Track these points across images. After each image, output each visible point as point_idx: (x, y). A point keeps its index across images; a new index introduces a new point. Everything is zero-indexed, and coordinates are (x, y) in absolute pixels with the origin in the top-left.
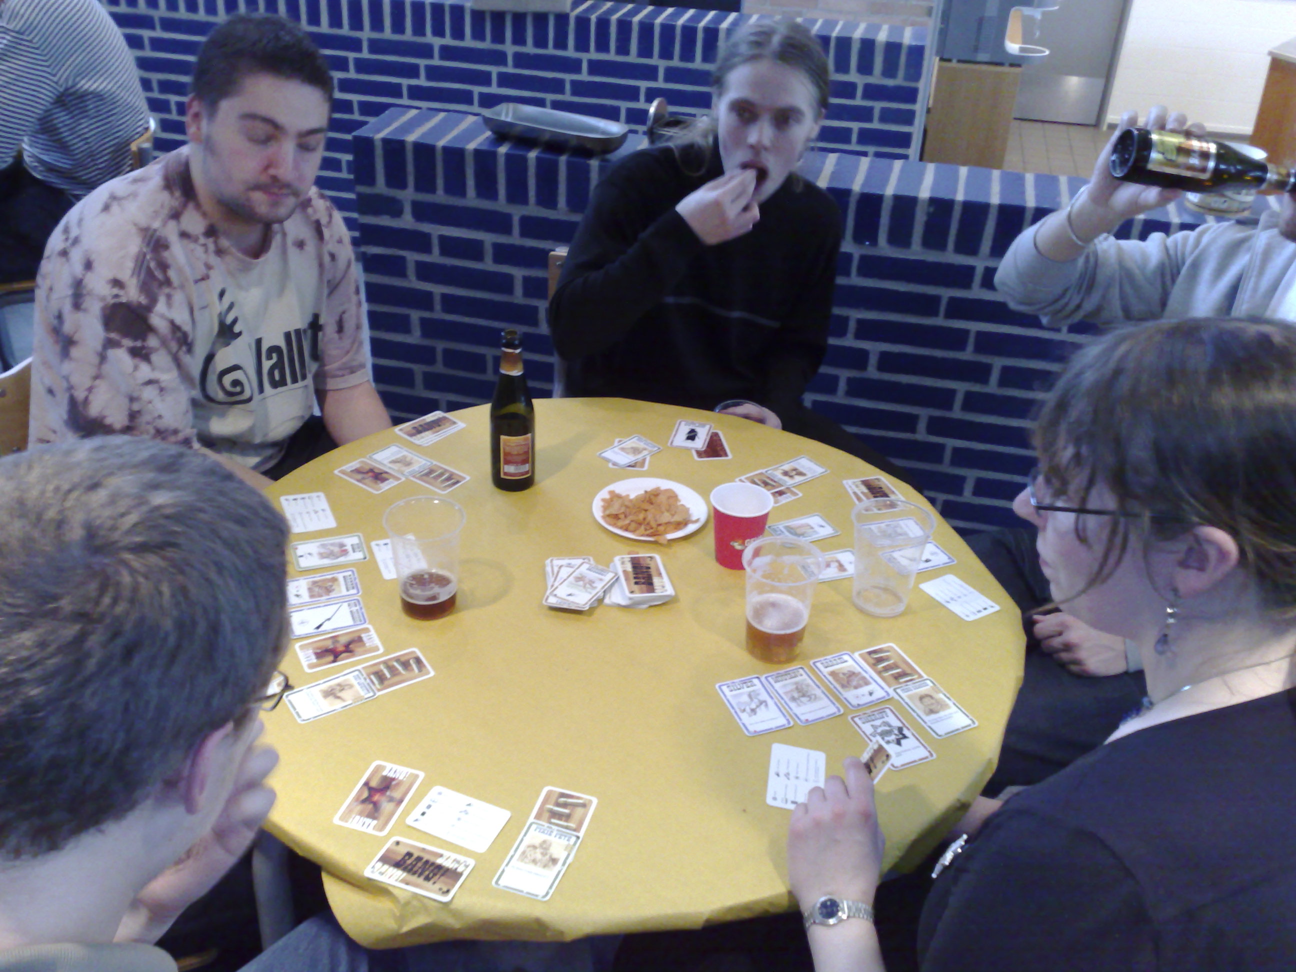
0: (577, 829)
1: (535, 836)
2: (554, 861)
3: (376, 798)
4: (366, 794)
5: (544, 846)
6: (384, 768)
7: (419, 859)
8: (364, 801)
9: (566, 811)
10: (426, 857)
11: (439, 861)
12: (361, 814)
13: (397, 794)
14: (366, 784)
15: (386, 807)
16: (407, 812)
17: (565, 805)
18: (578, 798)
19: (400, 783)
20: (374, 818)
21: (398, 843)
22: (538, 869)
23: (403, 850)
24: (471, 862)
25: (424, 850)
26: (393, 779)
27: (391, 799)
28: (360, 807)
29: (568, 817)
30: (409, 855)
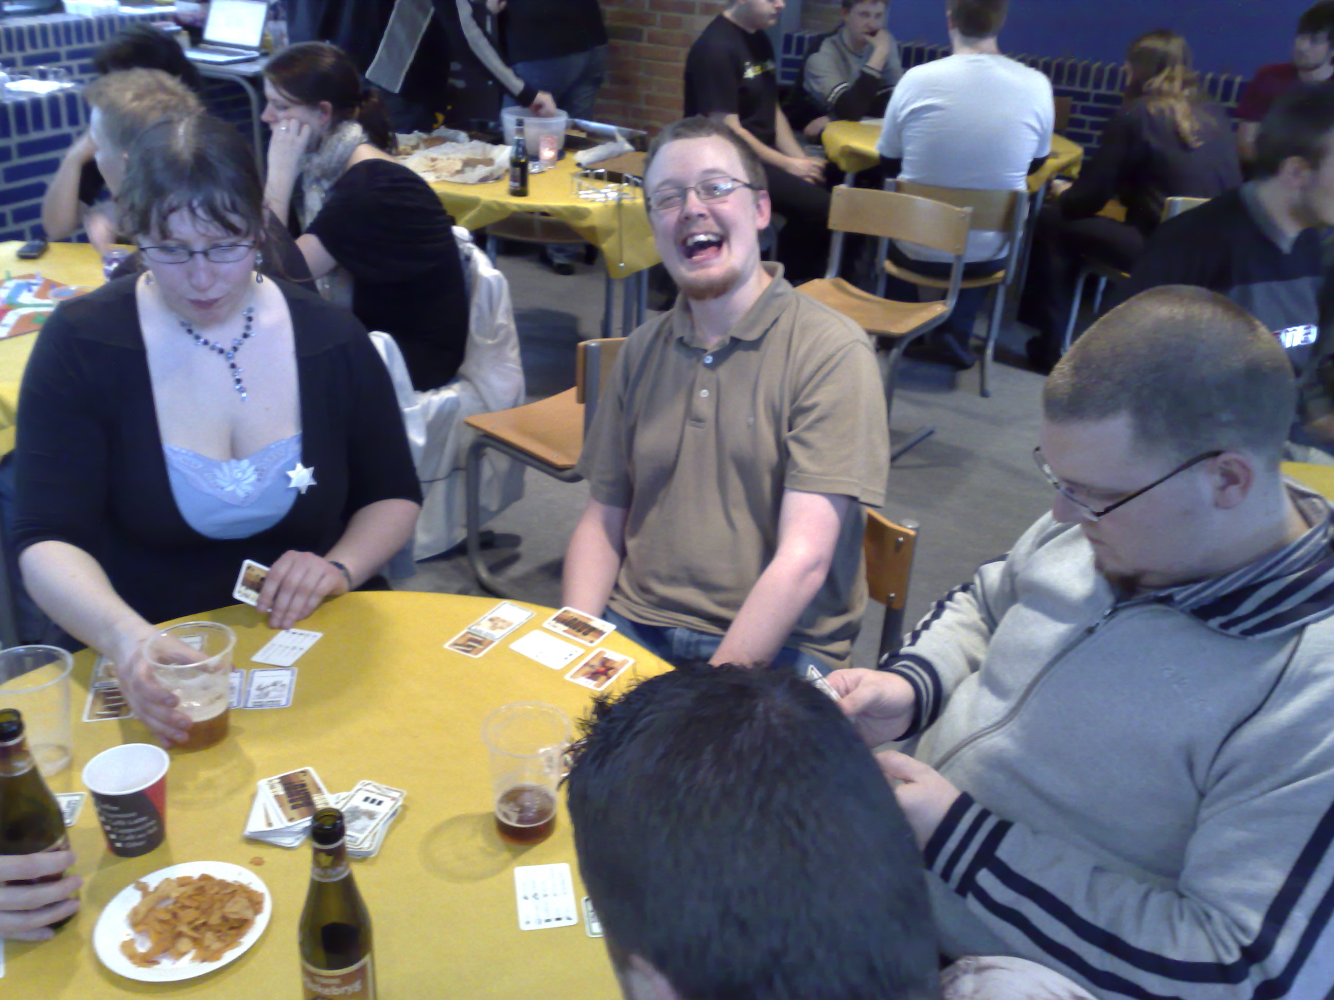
0: (468, 633)
1: (498, 634)
2: (491, 620)
3: (603, 669)
4: (610, 672)
5: (494, 627)
6: (595, 686)
7: (579, 631)
8: (611, 668)
9: (470, 643)
10: (574, 631)
11: (566, 628)
12: (614, 662)
13: (588, 669)
14: (609, 678)
15: (596, 663)
16: (582, 656)
17: (469, 646)
18: (458, 649)
19: (584, 675)
20: (605, 658)
21: (591, 642)
22: (503, 617)
23: (589, 637)
24: (545, 625)
25: (576, 636)
26: (589, 678)
27: (592, 666)
28: (615, 665)
29: (471, 640)
30: (585, 634)
